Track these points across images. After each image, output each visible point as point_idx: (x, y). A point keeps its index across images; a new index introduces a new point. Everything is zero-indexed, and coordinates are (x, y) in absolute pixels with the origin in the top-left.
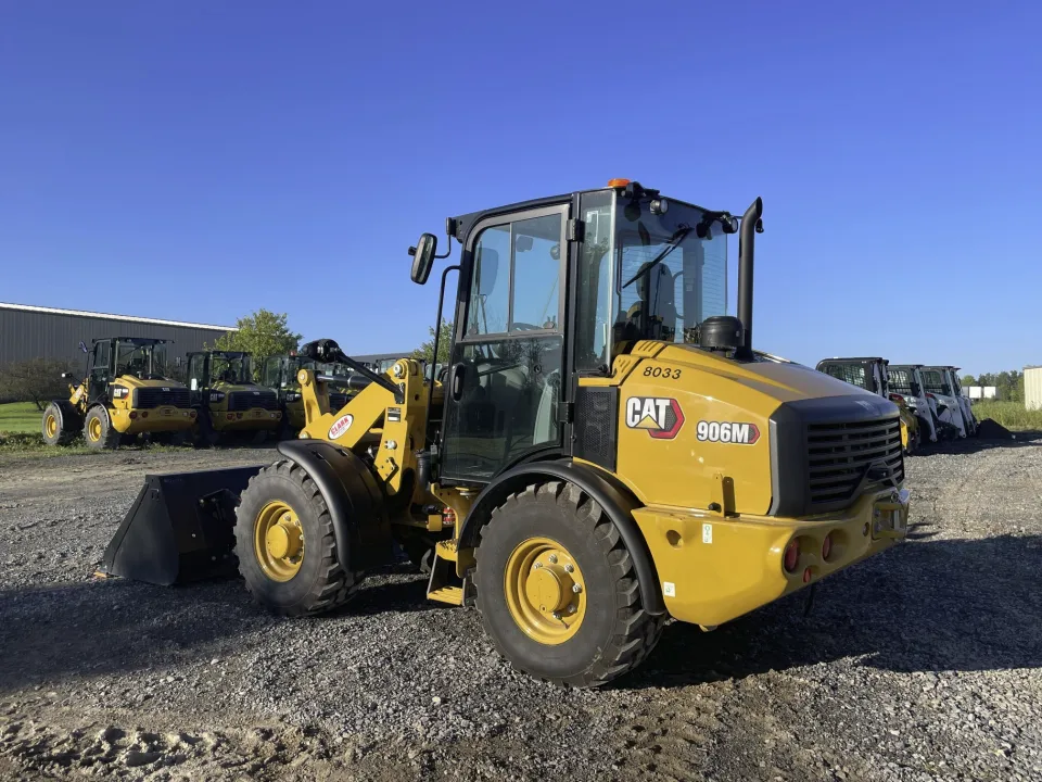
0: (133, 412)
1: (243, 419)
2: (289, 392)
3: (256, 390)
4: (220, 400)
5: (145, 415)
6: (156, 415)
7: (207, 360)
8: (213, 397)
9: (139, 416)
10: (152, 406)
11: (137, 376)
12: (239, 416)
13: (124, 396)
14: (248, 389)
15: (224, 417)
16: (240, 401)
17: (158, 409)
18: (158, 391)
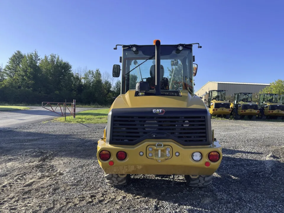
0: (214, 109)
1: (246, 112)
2: (265, 105)
3: (251, 104)
4: (240, 106)
5: (216, 110)
6: (219, 110)
7: (238, 95)
8: (239, 106)
9: (215, 110)
10: (219, 107)
11: (216, 100)
12: (245, 111)
13: (212, 105)
14: (248, 103)
15: (240, 111)
16: (245, 107)
17: (220, 108)
18: (220, 104)
